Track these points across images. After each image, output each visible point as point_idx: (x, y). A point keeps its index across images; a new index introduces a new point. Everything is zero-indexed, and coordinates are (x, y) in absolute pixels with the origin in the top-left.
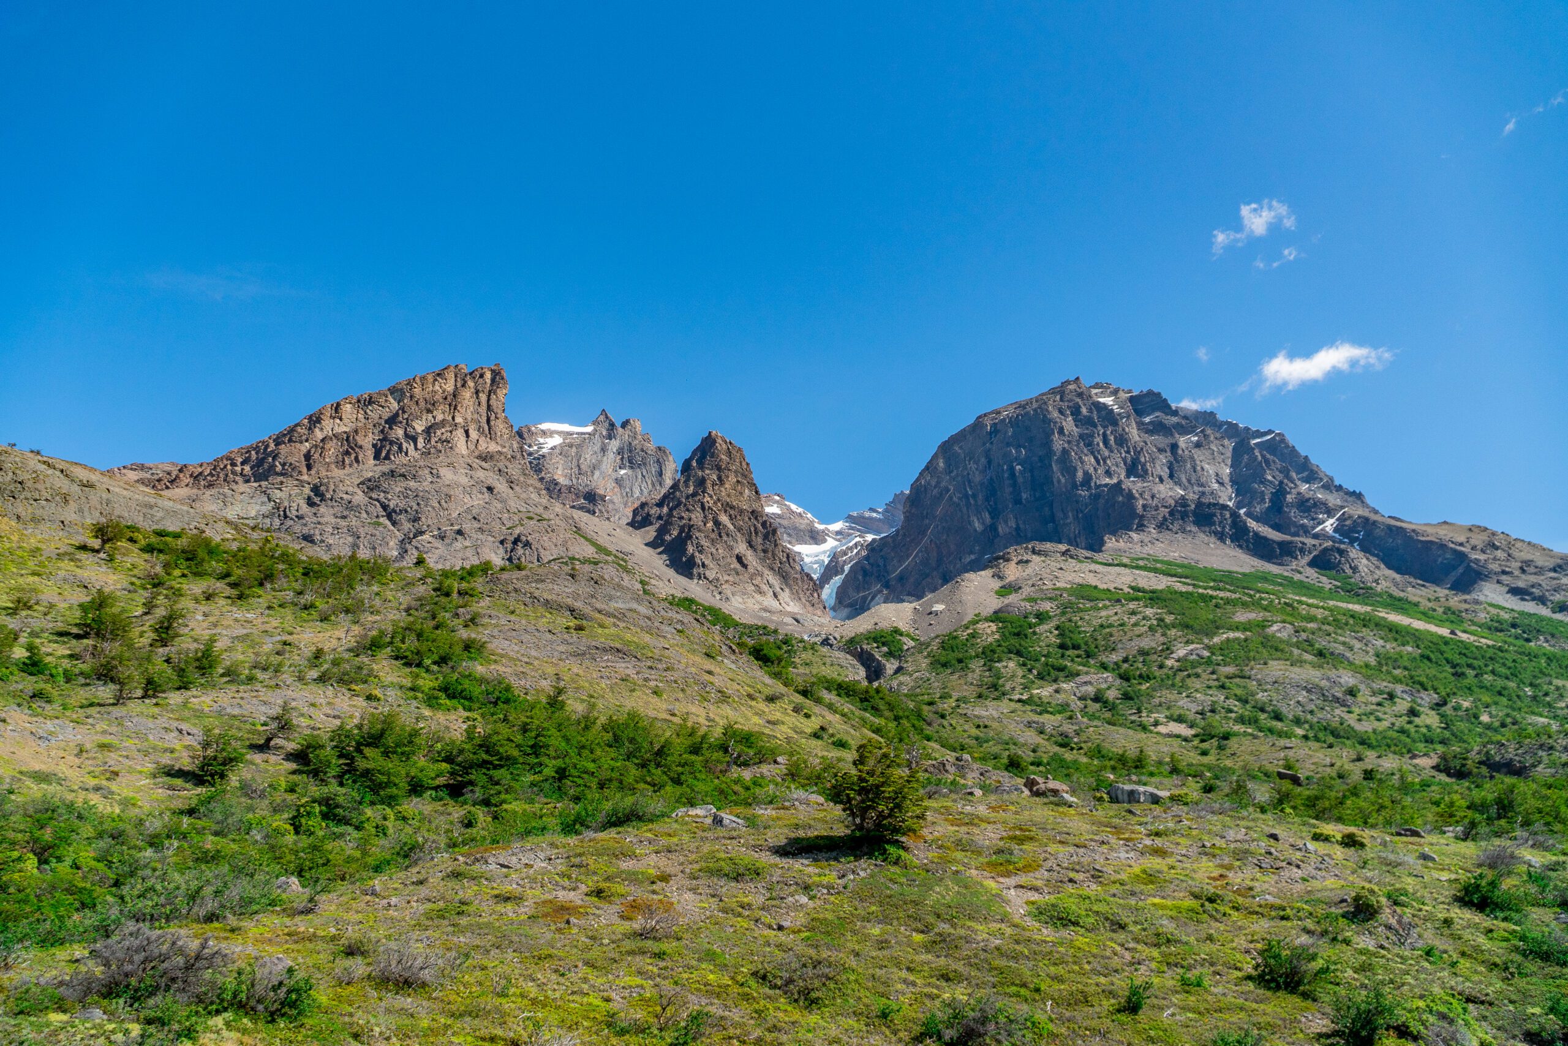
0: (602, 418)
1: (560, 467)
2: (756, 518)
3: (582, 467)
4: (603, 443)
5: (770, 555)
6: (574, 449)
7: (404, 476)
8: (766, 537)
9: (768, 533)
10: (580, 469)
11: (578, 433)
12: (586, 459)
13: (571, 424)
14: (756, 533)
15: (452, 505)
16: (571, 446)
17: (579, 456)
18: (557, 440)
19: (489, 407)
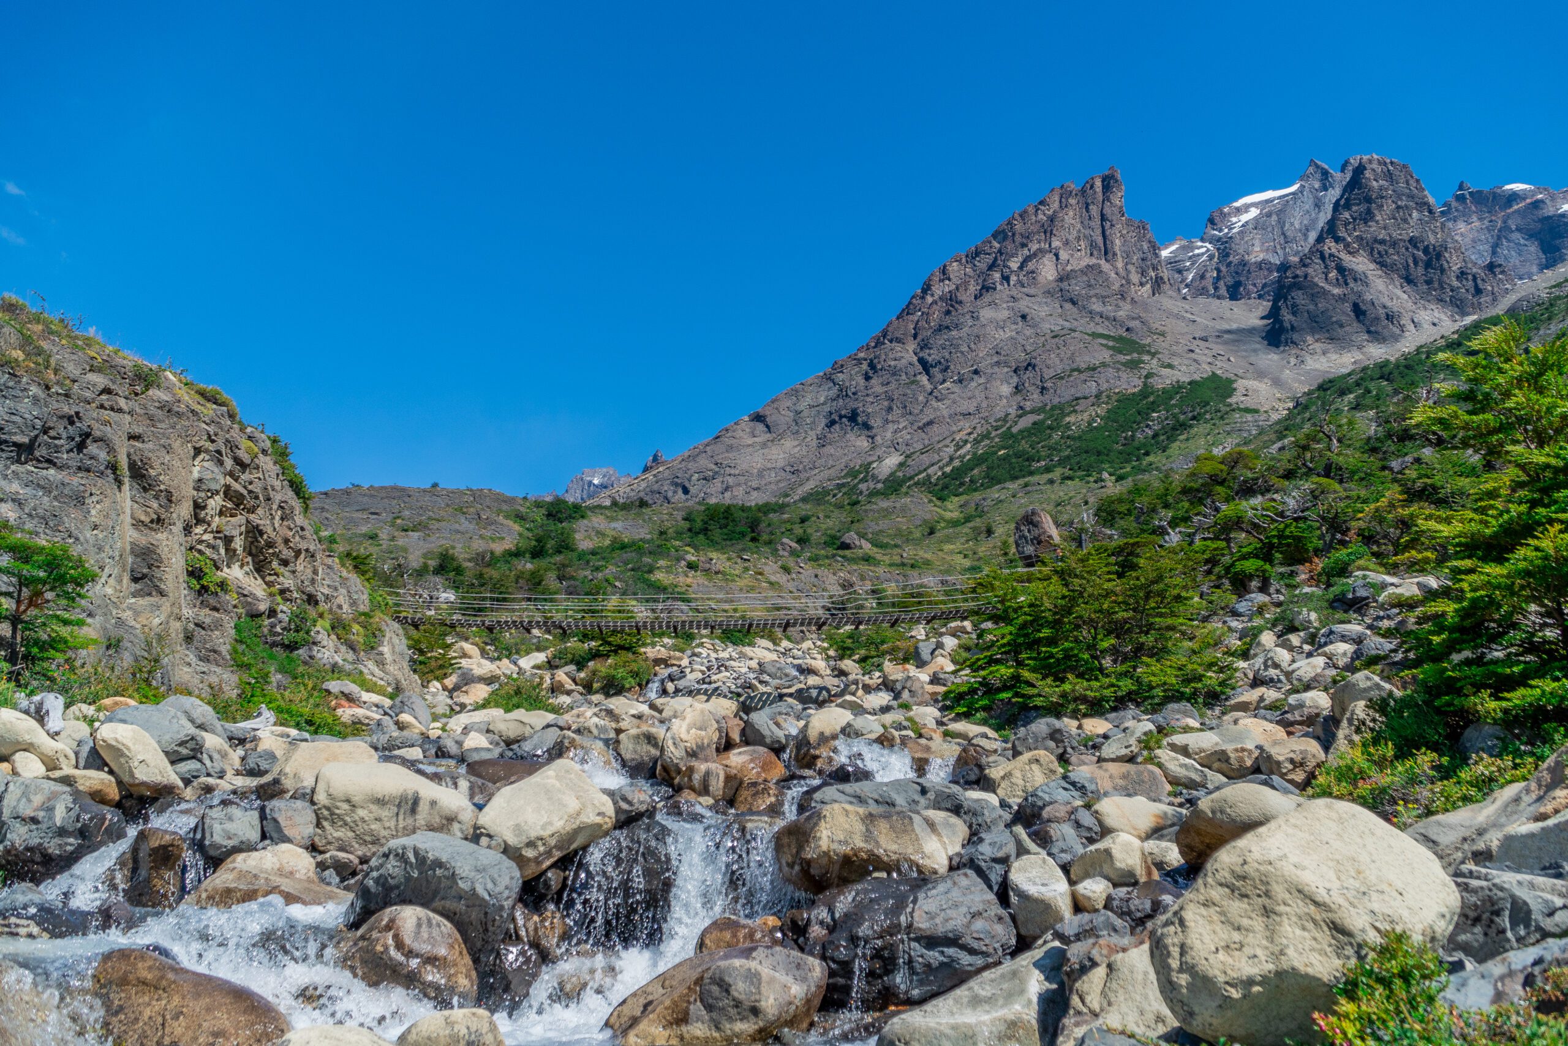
0: (1311, 169)
1: (1257, 242)
2: (1415, 247)
3: (1288, 234)
4: (1316, 197)
5: (1436, 285)
6: (1274, 218)
7: (947, 327)
8: (1428, 265)
9: (1430, 260)
10: (1285, 237)
11: (1280, 198)
12: (1292, 224)
13: (1274, 189)
14: (1416, 263)
15: (981, 345)
16: (1269, 215)
17: (1281, 223)
18: (1254, 213)
19: (1103, 218)
